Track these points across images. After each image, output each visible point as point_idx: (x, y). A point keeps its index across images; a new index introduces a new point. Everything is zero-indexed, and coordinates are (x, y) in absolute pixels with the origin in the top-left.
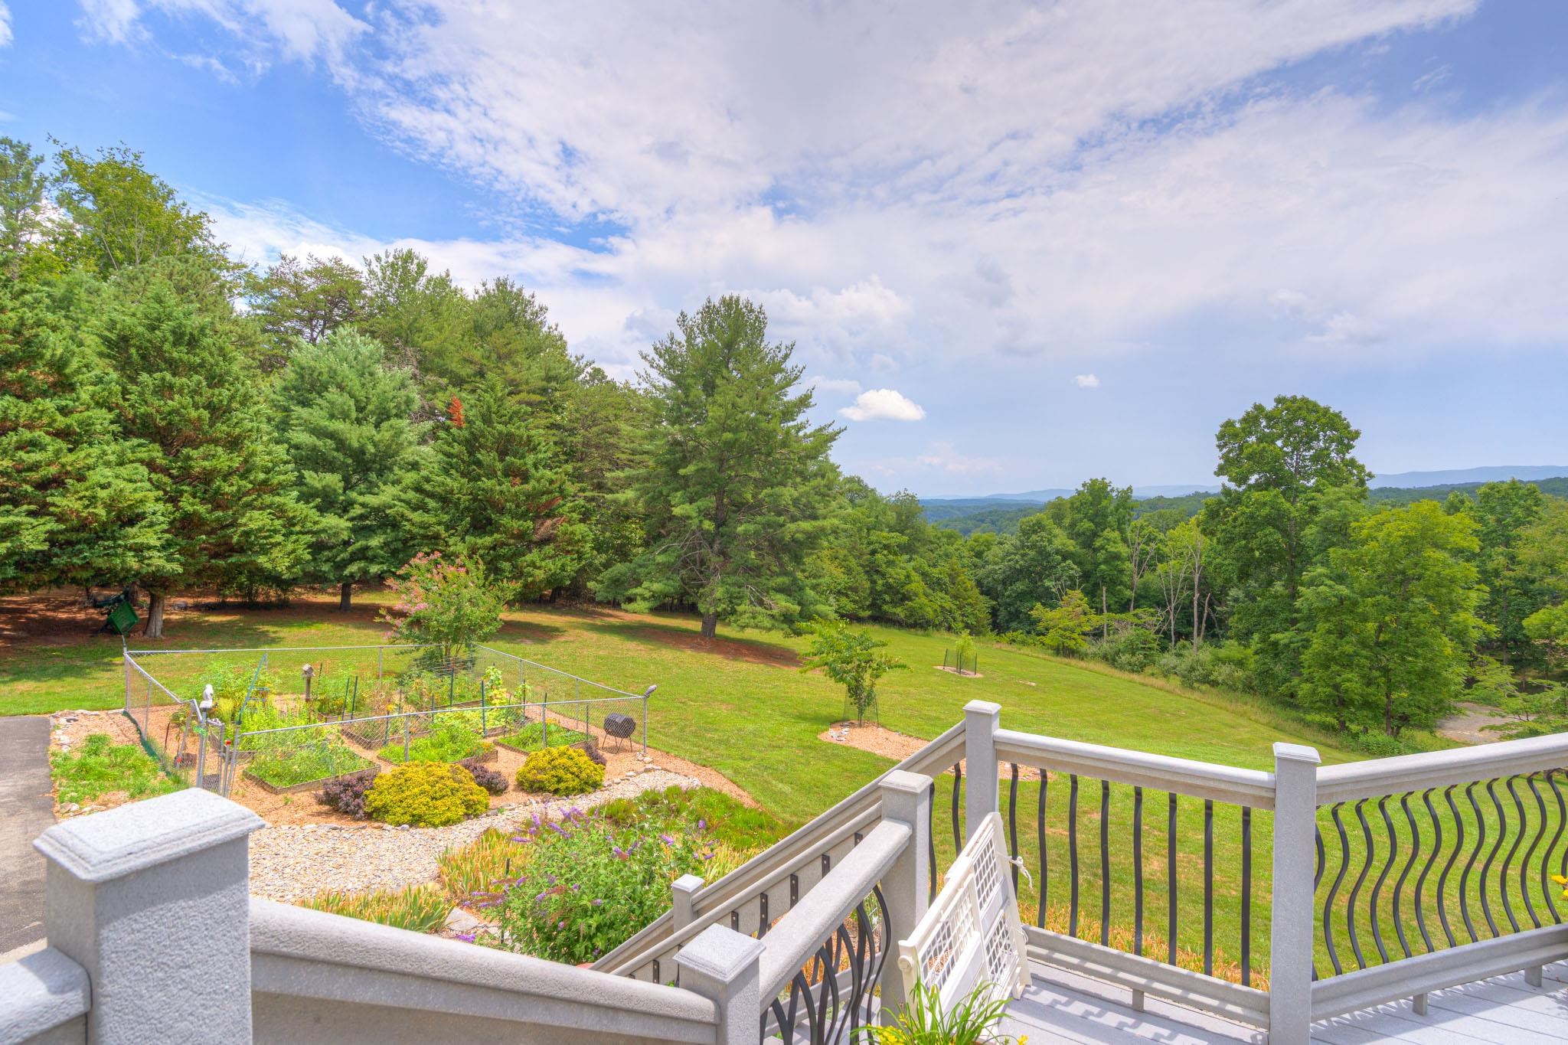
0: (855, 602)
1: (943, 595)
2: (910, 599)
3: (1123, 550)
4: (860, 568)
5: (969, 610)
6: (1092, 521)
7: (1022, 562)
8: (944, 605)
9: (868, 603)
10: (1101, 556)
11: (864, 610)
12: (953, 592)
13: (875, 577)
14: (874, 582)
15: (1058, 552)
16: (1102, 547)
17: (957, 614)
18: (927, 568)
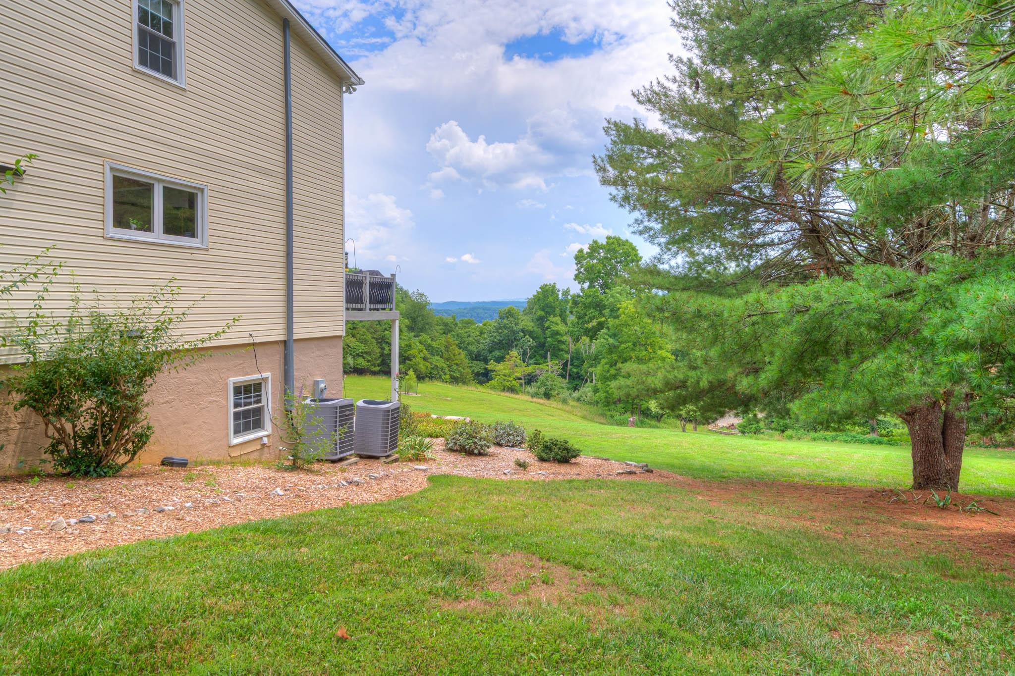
0: (368, 361)
1: (438, 358)
2: (410, 360)
3: (561, 328)
4: (373, 340)
5: (455, 367)
6: (543, 310)
7: (498, 337)
8: (438, 364)
9: (378, 362)
10: (548, 332)
11: (375, 366)
12: (446, 355)
13: (384, 345)
14: (383, 349)
15: (523, 331)
16: (549, 327)
17: (447, 370)
18: (430, 342)
